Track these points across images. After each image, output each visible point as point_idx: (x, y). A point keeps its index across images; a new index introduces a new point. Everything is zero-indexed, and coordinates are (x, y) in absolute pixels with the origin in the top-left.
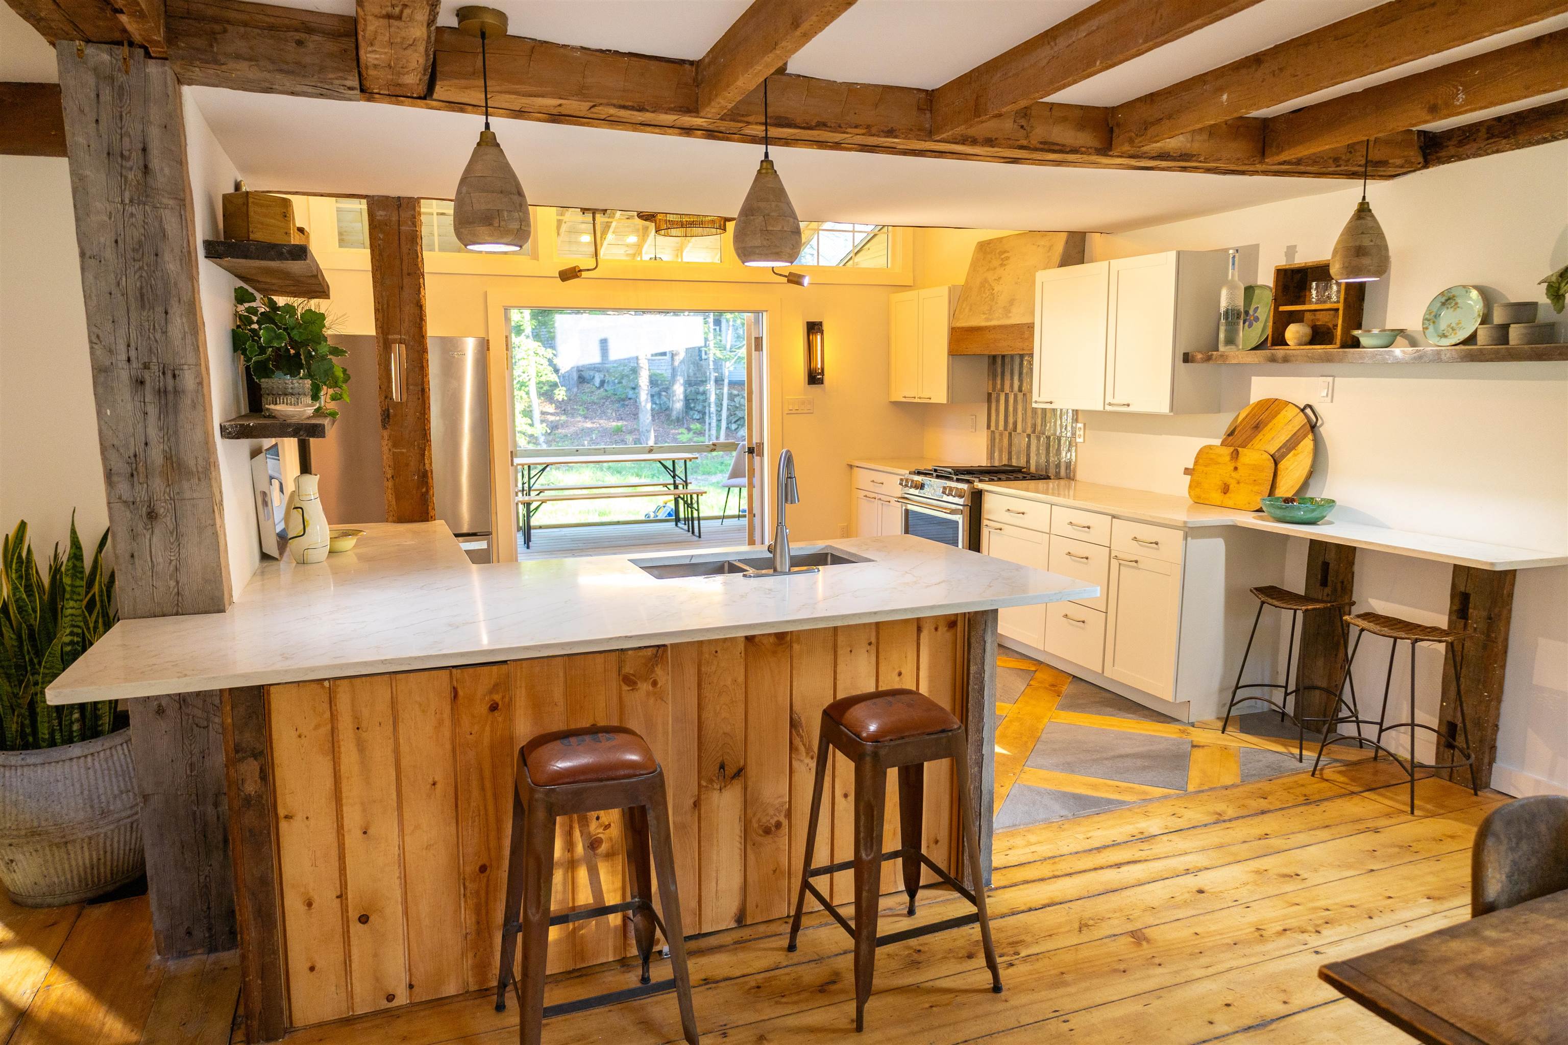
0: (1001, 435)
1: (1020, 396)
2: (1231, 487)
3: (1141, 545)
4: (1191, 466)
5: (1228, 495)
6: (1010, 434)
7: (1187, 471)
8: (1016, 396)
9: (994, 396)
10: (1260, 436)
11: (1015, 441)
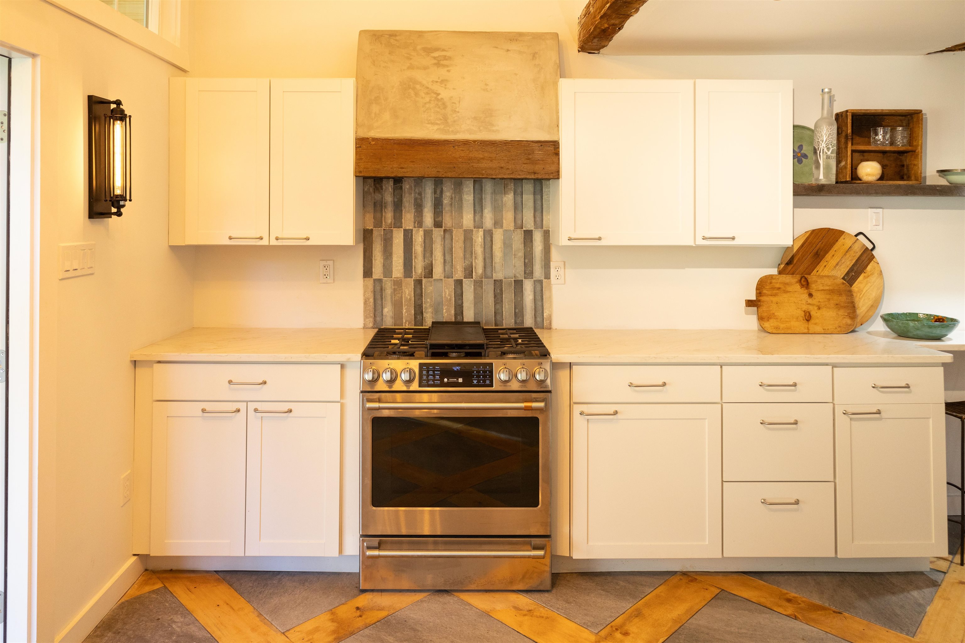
0: (398, 284)
1: (437, 234)
2: (813, 313)
3: (883, 392)
4: (753, 297)
5: (812, 321)
6: (418, 283)
7: (750, 303)
8: (428, 234)
9: (378, 234)
10: (823, 263)
11: (428, 287)
